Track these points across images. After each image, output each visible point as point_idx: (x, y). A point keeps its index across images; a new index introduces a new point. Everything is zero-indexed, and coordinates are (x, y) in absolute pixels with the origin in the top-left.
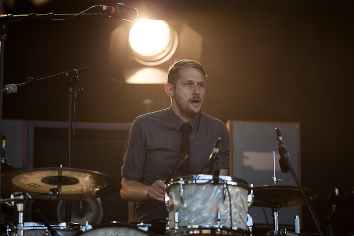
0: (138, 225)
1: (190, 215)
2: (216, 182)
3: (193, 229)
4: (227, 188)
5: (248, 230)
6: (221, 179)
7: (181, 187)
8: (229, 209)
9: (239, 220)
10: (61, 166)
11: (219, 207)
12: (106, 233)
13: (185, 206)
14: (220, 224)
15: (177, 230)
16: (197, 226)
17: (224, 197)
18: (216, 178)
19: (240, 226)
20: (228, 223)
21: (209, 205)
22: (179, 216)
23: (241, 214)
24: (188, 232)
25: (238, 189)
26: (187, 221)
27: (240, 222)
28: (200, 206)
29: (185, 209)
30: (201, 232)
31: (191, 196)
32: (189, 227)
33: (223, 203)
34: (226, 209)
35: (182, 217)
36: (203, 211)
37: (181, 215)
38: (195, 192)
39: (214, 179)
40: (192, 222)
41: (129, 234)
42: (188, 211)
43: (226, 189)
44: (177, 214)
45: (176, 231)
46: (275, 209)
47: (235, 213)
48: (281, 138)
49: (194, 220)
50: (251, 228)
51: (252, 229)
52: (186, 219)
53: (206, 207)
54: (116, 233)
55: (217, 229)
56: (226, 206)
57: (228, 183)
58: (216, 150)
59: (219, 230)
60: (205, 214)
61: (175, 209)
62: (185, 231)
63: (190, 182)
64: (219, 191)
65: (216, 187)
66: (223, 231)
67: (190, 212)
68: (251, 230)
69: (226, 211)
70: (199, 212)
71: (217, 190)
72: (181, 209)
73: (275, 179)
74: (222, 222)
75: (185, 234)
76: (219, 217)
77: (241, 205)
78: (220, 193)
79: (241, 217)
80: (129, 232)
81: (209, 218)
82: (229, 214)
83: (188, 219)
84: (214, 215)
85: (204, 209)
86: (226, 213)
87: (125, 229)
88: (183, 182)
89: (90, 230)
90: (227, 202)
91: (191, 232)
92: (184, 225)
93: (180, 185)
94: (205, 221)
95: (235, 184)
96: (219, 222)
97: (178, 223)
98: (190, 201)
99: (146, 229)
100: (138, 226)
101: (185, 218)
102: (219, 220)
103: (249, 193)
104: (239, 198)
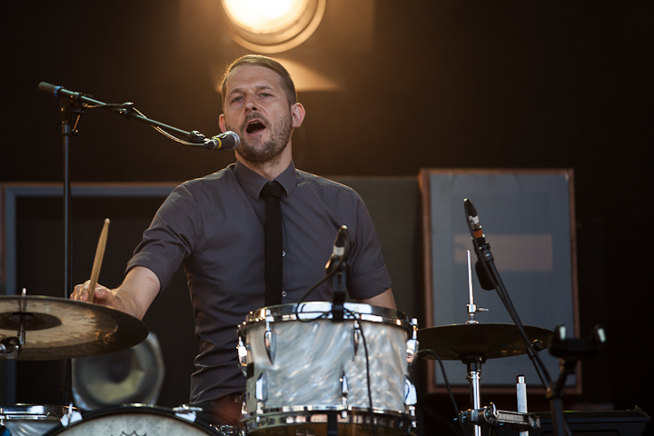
0: (176, 409)
1: (286, 385)
2: (338, 316)
3: (294, 414)
4: (360, 328)
5: (407, 412)
6: (348, 311)
7: (268, 328)
8: (365, 371)
9: (388, 393)
10: (24, 291)
11: (345, 368)
12: (111, 427)
13: (276, 367)
14: (348, 403)
15: (261, 417)
16: (301, 408)
17: (356, 347)
18: (338, 308)
19: (389, 405)
20: (365, 401)
21: (326, 363)
22: (264, 388)
23: (391, 380)
24: (283, 420)
25: (384, 331)
26: (281, 397)
27: (389, 398)
28: (307, 366)
29: (275, 373)
30: (308, 419)
31: (286, 347)
32: (286, 409)
33: (353, 360)
34: (359, 372)
35: (270, 391)
36: (313, 376)
37: (268, 386)
38: (297, 337)
39: (333, 311)
40: (291, 399)
41: (159, 428)
42: (281, 376)
43: (359, 331)
44: (260, 384)
45: (258, 419)
46: (473, 365)
47: (380, 380)
48: (476, 220)
49: (295, 395)
50: (413, 408)
51: (416, 411)
52: (279, 394)
53: (320, 368)
54: (132, 428)
55: (340, 412)
56: (359, 366)
57: (363, 317)
58: (339, 251)
59: (345, 414)
60: (319, 382)
61: (256, 374)
62: (277, 418)
63: (285, 317)
64: (346, 335)
65: (339, 327)
66: (355, 418)
67: (285, 379)
68: (413, 414)
69: (360, 376)
70: (304, 380)
71: (342, 333)
72: (268, 374)
73: (472, 308)
74: (352, 398)
75: (277, 424)
76: (345, 389)
77: (392, 363)
78: (346, 339)
79: (391, 387)
80: (159, 425)
81: (325, 390)
82: (365, 381)
83: (283, 393)
84: (335, 384)
85: (314, 372)
86: (361, 380)
87: (151, 418)
88: (271, 319)
89: (78, 424)
90: (361, 358)
91: (290, 421)
92: (274, 407)
93: (265, 324)
94: (317, 396)
95: (379, 319)
96: (344, 399)
97: (264, 401)
98: (285, 357)
99: (192, 417)
100: (174, 412)
101: (276, 392)
102: (345, 395)
103: (410, 337)
104: (387, 349)
